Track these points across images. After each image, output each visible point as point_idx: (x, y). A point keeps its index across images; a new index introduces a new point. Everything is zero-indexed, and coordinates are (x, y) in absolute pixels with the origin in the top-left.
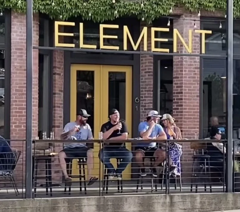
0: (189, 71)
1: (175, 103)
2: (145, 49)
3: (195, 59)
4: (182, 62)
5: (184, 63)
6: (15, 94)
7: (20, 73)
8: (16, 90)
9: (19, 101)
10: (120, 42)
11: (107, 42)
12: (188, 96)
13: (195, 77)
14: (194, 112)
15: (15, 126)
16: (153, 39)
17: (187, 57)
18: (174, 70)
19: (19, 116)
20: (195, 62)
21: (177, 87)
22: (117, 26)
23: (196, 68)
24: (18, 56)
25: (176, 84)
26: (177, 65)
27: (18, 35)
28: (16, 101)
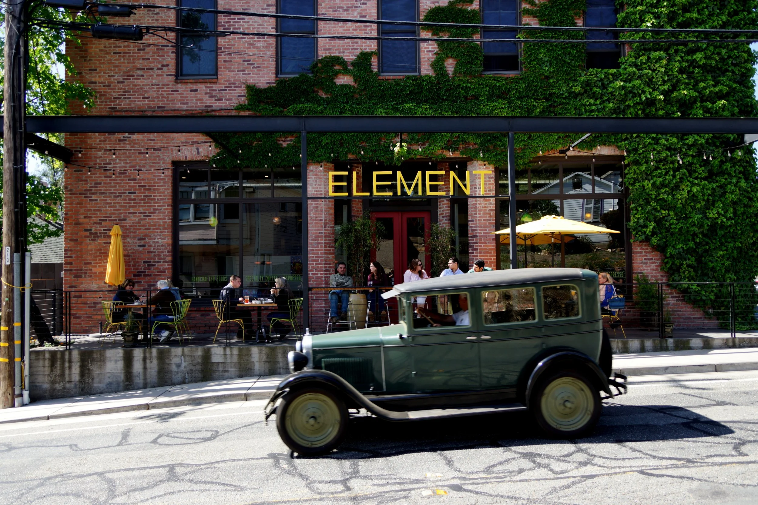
0: (484, 214)
1: (471, 247)
2: (420, 193)
3: (490, 200)
4: (476, 204)
5: (478, 205)
6: (311, 244)
7: (316, 223)
8: (313, 240)
9: (316, 250)
10: (393, 188)
11: (380, 188)
12: (484, 240)
13: (490, 220)
14: (490, 256)
15: (313, 274)
16: (428, 183)
17: (482, 199)
18: (469, 213)
19: (316, 264)
20: (490, 204)
21: (473, 230)
22: (390, 173)
23: (491, 210)
24: (314, 207)
25: (471, 227)
26: (472, 208)
27: (313, 188)
28: (312, 250)
